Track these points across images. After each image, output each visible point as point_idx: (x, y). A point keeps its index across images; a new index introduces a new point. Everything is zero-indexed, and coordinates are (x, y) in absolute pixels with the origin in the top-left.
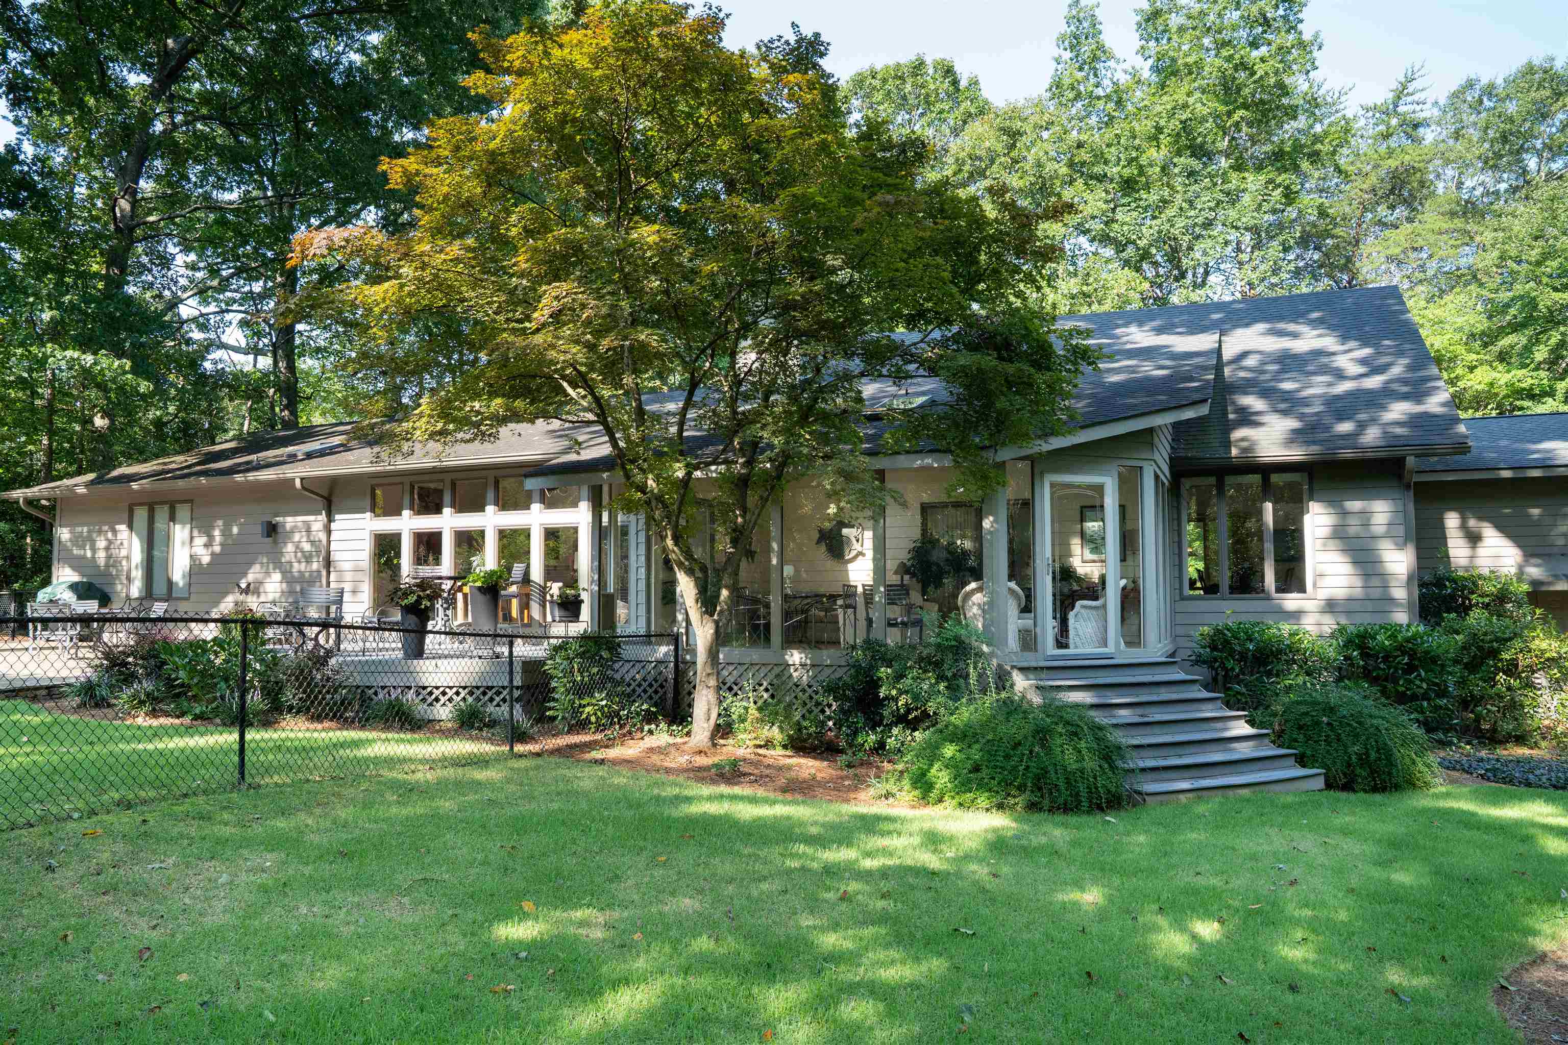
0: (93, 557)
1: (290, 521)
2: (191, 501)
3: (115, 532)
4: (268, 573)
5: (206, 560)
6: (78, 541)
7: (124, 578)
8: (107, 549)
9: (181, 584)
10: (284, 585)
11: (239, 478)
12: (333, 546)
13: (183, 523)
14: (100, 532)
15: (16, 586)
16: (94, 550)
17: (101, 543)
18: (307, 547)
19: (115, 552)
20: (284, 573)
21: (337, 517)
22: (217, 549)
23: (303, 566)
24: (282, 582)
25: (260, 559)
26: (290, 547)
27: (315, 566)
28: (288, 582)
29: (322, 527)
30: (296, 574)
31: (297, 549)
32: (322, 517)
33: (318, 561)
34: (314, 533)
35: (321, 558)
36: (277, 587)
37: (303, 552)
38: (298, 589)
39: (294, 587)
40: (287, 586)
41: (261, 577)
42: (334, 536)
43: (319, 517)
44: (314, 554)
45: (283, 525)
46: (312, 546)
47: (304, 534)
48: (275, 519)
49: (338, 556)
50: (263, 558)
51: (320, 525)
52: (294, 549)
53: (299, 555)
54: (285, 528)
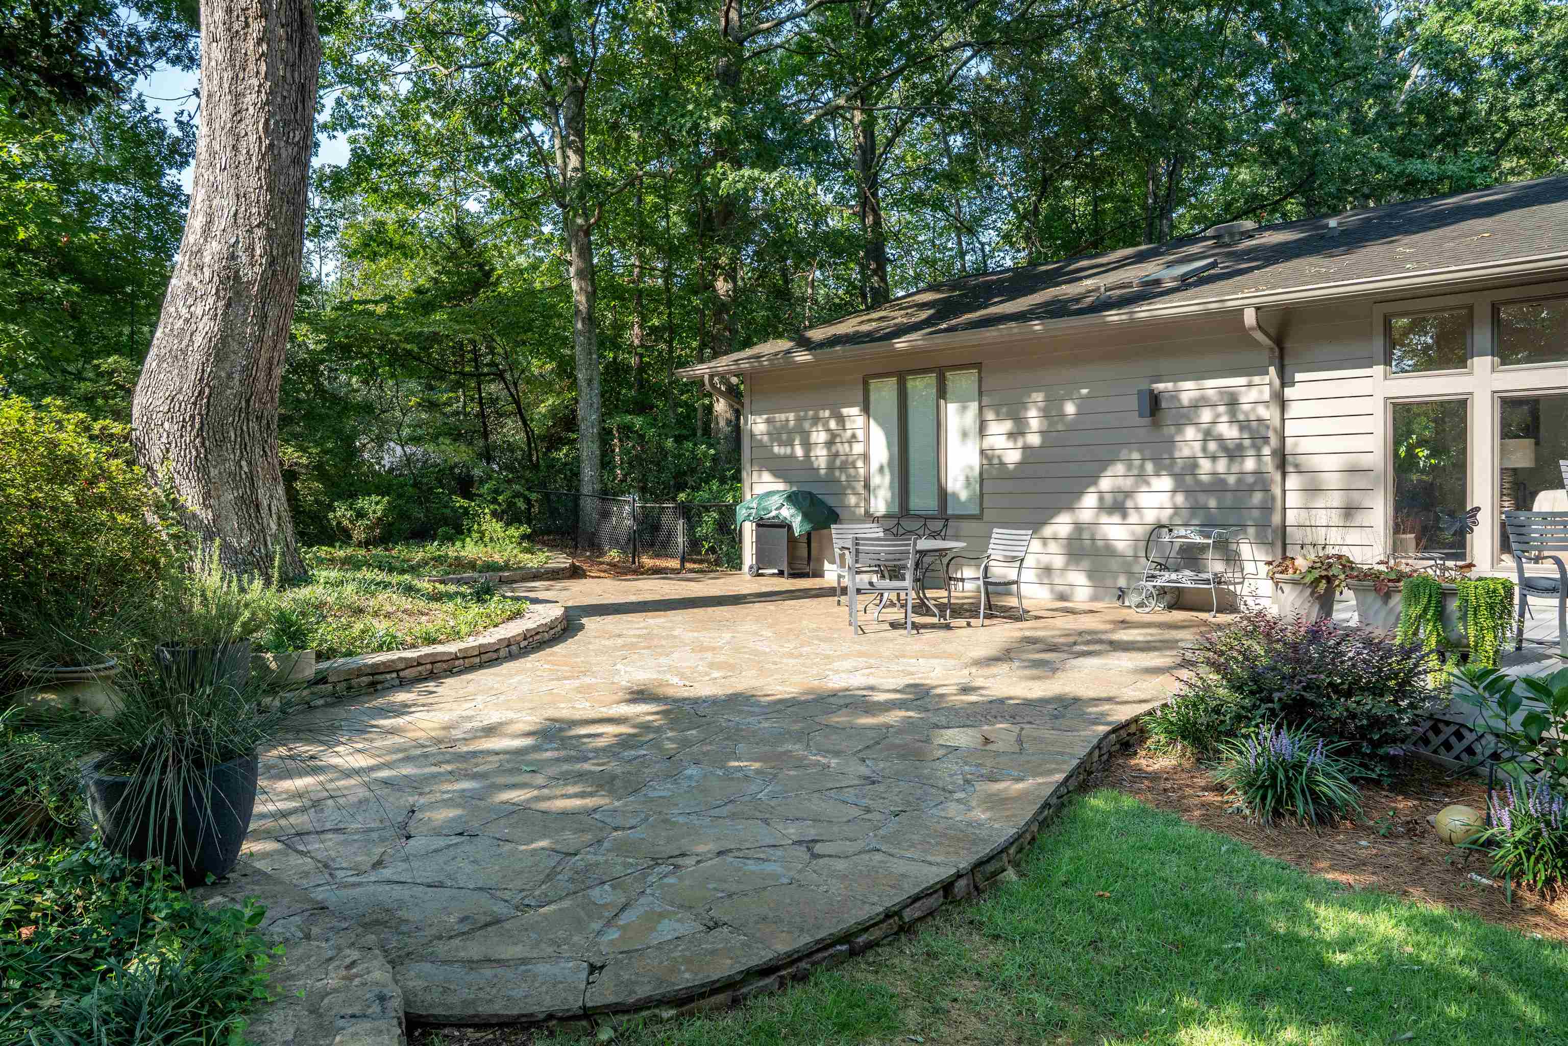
0: (807, 456)
1: (1188, 390)
2: (978, 366)
3: (841, 419)
4: (1142, 477)
5: (1013, 457)
6: (779, 434)
7: (860, 487)
8: (830, 443)
9: (964, 495)
10: (1180, 499)
11: (1114, 316)
12: (1291, 428)
13: (963, 400)
14: (816, 420)
15: (682, 496)
16: (807, 445)
17: (819, 437)
18: (1228, 431)
19: (843, 448)
20: (1177, 477)
21: (1298, 377)
22: (1034, 439)
23: (1222, 466)
24: (1174, 491)
25: (1124, 454)
26: (1190, 433)
27: (1250, 464)
28: (1188, 492)
29: (1266, 395)
30: (1205, 478)
31: (1208, 435)
32: (1267, 379)
33: (1259, 456)
34: (1246, 407)
35: (1266, 451)
36: (1165, 499)
37: (1220, 439)
38: (1212, 503)
39: (1202, 498)
40: (1186, 499)
41: (1127, 483)
42: (1293, 410)
43: (1257, 379)
44: (1247, 443)
45: (1175, 396)
46: (1242, 429)
47: (1222, 409)
48: (1155, 386)
49: (1305, 445)
50: (1130, 451)
51: (1261, 392)
52: (1200, 436)
53: (1212, 446)
54: (1179, 400)
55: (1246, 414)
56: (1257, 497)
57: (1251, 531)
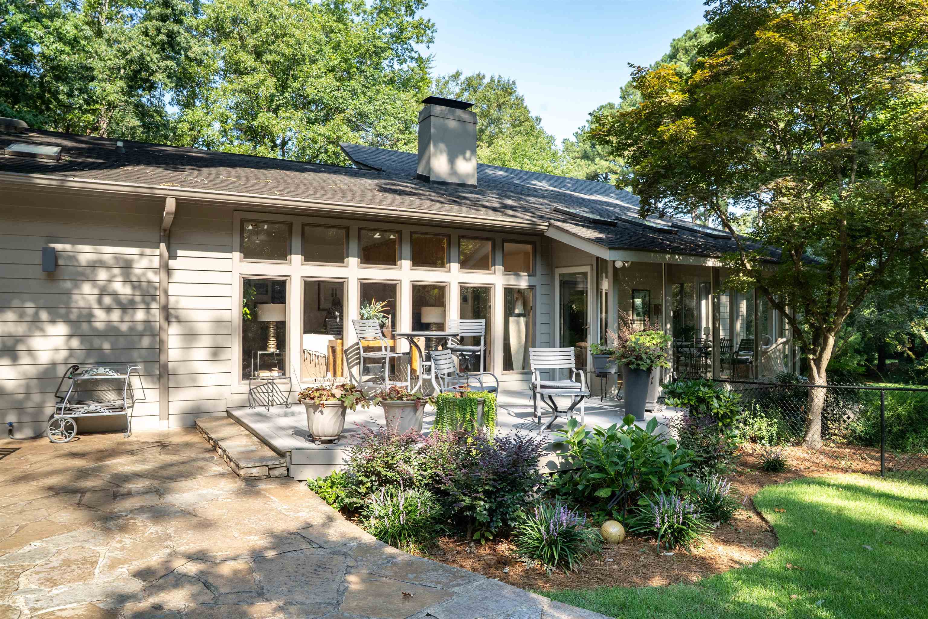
1: (86, 253)
12: (173, 290)
18: (122, 289)
20: (73, 324)
21: (180, 253)
24: (70, 336)
25: (16, 303)
26: (87, 288)
27: (140, 315)
28: (82, 336)
29: (156, 262)
30: (99, 326)
31: (103, 292)
32: (157, 252)
33: (148, 309)
34: (137, 271)
35: (154, 306)
36: (60, 342)
37: (115, 295)
38: (106, 346)
39: (97, 342)
40: (82, 343)
41: (20, 329)
42: (177, 276)
43: (148, 251)
44: (138, 298)
45: (73, 258)
46: (134, 288)
47: (116, 271)
48: (52, 245)
49: (183, 303)
50: (23, 301)
51: (151, 261)
52: (96, 291)
53: (107, 300)
54: (77, 260)
55: (138, 276)
56: (146, 342)
57: (140, 367)
